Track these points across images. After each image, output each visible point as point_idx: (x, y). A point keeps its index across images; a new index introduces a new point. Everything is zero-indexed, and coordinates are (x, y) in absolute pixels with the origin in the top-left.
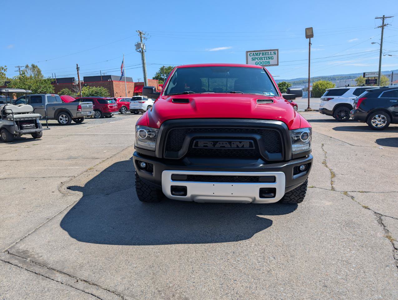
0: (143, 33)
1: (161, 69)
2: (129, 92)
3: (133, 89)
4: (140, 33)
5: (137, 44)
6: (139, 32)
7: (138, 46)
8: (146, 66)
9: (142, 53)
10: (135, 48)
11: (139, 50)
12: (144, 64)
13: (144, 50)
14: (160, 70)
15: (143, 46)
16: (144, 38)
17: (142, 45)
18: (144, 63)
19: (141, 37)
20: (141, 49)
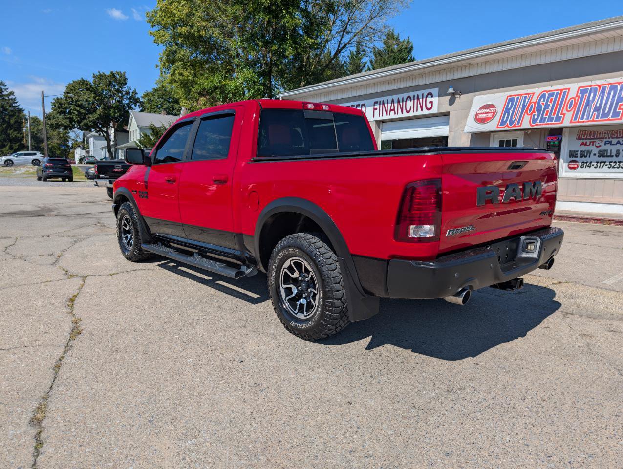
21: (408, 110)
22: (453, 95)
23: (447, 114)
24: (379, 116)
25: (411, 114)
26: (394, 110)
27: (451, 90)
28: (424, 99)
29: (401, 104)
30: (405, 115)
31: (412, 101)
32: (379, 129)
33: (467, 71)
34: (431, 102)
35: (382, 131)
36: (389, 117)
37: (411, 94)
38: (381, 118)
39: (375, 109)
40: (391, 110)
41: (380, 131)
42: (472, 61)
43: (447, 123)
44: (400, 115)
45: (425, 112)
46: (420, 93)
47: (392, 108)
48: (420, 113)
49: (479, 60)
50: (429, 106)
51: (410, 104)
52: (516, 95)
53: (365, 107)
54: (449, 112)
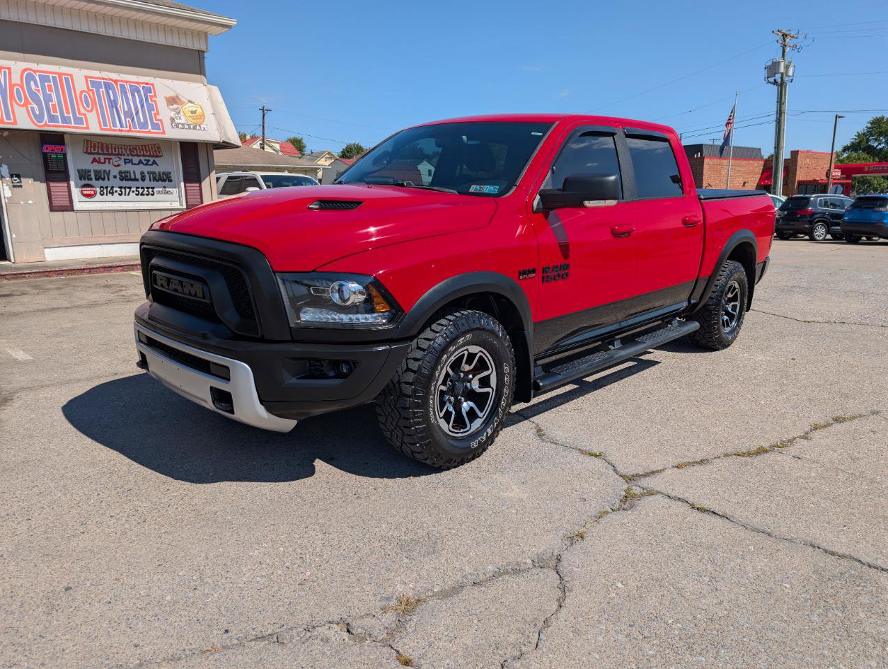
0: (793, 34)
1: (871, 124)
2: (745, 183)
3: (758, 176)
4: (784, 36)
5: (770, 63)
6: (781, 34)
7: (772, 69)
8: (786, 117)
9: (781, 85)
10: (764, 73)
11: (771, 80)
12: (780, 113)
13: (786, 79)
14: (869, 125)
15: (787, 67)
16: (794, 47)
17: (782, 64)
18: (780, 110)
19: (784, 47)
20: (778, 77)
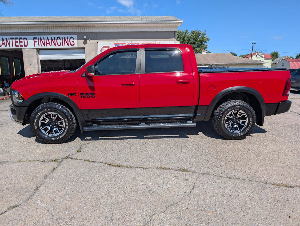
21: (59, 44)
22: (85, 40)
23: (84, 49)
24: (39, 46)
25: (61, 47)
26: (49, 43)
27: (85, 37)
28: (69, 40)
29: (54, 41)
30: (57, 47)
31: (61, 40)
32: (38, 53)
33: (92, 29)
34: (73, 42)
35: (40, 55)
36: (45, 47)
37: (60, 36)
38: (40, 47)
39: (35, 42)
40: (47, 43)
41: (39, 54)
42: (95, 25)
43: (84, 53)
44: (54, 47)
45: (70, 46)
46: (66, 36)
47: (48, 42)
48: (67, 46)
49: (99, 25)
50: (72, 43)
51: (59, 41)
52: (118, 43)
53: (27, 40)
54: (84, 48)
